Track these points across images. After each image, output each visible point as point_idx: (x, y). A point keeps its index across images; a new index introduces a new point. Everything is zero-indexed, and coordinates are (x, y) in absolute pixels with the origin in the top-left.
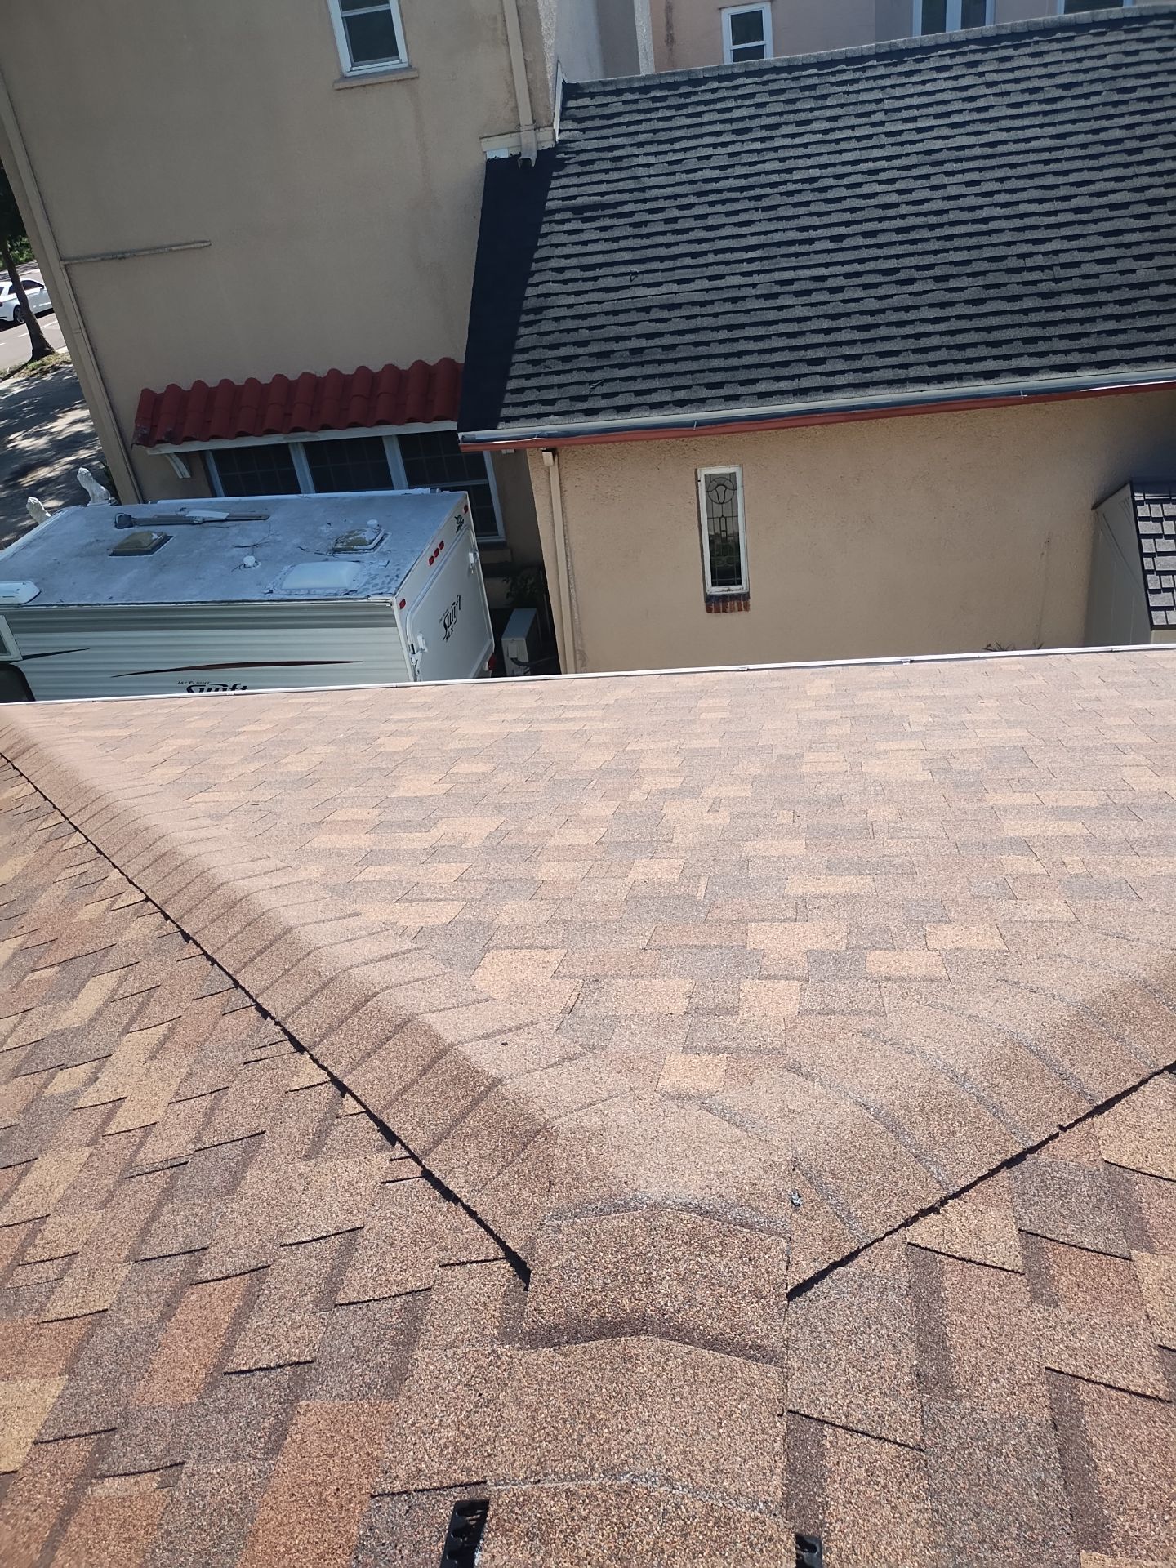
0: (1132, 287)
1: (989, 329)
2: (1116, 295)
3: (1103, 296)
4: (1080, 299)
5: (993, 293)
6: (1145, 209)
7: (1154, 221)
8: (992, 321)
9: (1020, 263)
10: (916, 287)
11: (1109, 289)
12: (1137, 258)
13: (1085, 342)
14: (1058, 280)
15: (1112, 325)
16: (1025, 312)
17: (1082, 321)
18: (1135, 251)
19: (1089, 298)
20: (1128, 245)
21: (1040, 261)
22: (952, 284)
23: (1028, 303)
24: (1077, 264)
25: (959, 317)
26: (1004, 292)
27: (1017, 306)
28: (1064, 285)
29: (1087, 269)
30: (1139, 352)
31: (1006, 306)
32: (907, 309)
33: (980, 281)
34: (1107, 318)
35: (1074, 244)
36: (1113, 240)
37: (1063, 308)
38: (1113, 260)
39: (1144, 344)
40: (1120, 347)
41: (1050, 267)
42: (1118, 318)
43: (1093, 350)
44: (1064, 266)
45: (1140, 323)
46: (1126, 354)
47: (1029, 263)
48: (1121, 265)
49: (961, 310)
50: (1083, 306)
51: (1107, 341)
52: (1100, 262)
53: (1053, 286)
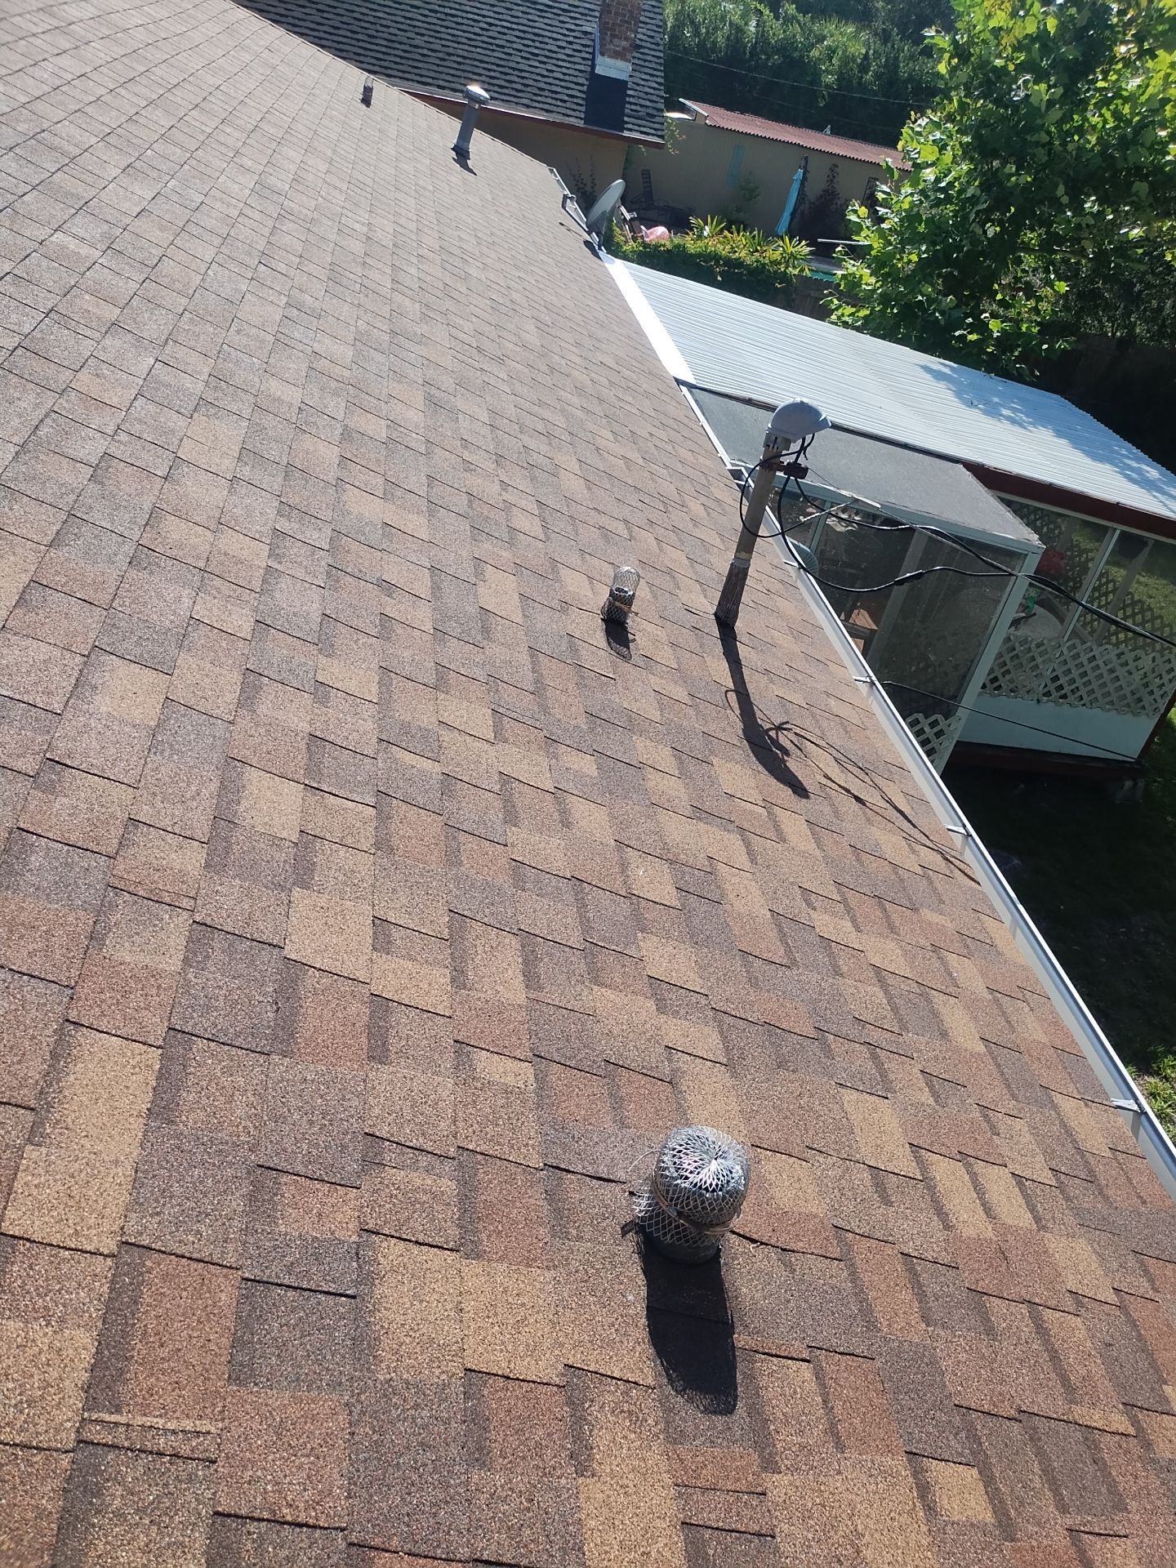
0: (411, 45)
1: (339, 43)
2: (403, 47)
3: (397, 46)
4: (385, 43)
5: (345, 26)
6: (427, 12)
7: (429, 20)
8: (341, 39)
9: (362, 17)
10: (306, 10)
11: (401, 43)
12: (417, 34)
13: (382, 63)
14: (377, 31)
15: (398, 60)
16: (358, 40)
17: (384, 53)
18: (417, 30)
19: (390, 44)
20: (415, 27)
21: (371, 19)
22: (325, 15)
23: (360, 37)
24: (389, 27)
25: (325, 32)
26: (350, 27)
27: (355, 36)
28: (380, 34)
29: (392, 30)
30: (406, 75)
31: (349, 34)
32: (299, 19)
33: (339, 18)
34: (396, 56)
35: (390, 17)
36: (408, 22)
37: (377, 45)
38: (405, 31)
39: (409, 73)
40: (399, 71)
41: (376, 24)
42: (401, 57)
43: (386, 68)
44: (382, 25)
45: (410, 63)
46: (401, 74)
47: (366, 18)
48: (408, 34)
49: (325, 28)
50: (386, 46)
51: (393, 66)
52: (399, 29)
53: (375, 33)
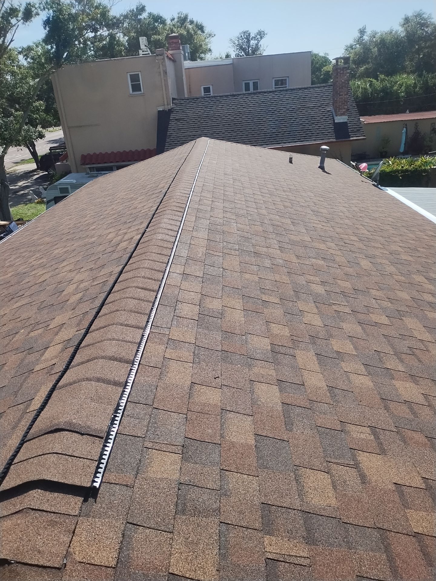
0: (272, 133)
1: (249, 139)
2: (269, 134)
3: (268, 134)
4: (264, 135)
5: (250, 134)
6: (275, 121)
7: (276, 123)
8: (250, 138)
9: (254, 129)
10: (237, 133)
11: (268, 133)
12: (273, 129)
13: (264, 141)
14: (260, 132)
15: (269, 139)
16: (255, 137)
17: (264, 138)
18: (273, 128)
19: (265, 135)
20: (272, 127)
21: (258, 129)
22: (243, 132)
23: (255, 135)
24: (263, 130)
25: (244, 137)
26: (251, 134)
27: (254, 136)
28: (261, 133)
29: (265, 130)
30: (273, 143)
31: (252, 136)
32: (235, 136)
33: (248, 132)
34: (268, 138)
35: (263, 126)
36: (269, 126)
37: (261, 136)
38: (269, 129)
39: (273, 142)
40: (270, 142)
41: (259, 130)
42: (270, 138)
43: (266, 142)
44: (261, 130)
45: (273, 138)
46: (271, 143)
47: (256, 129)
48: (270, 130)
49: (244, 136)
50: (264, 136)
51: (268, 141)
52: (267, 129)
53: (259, 133)
